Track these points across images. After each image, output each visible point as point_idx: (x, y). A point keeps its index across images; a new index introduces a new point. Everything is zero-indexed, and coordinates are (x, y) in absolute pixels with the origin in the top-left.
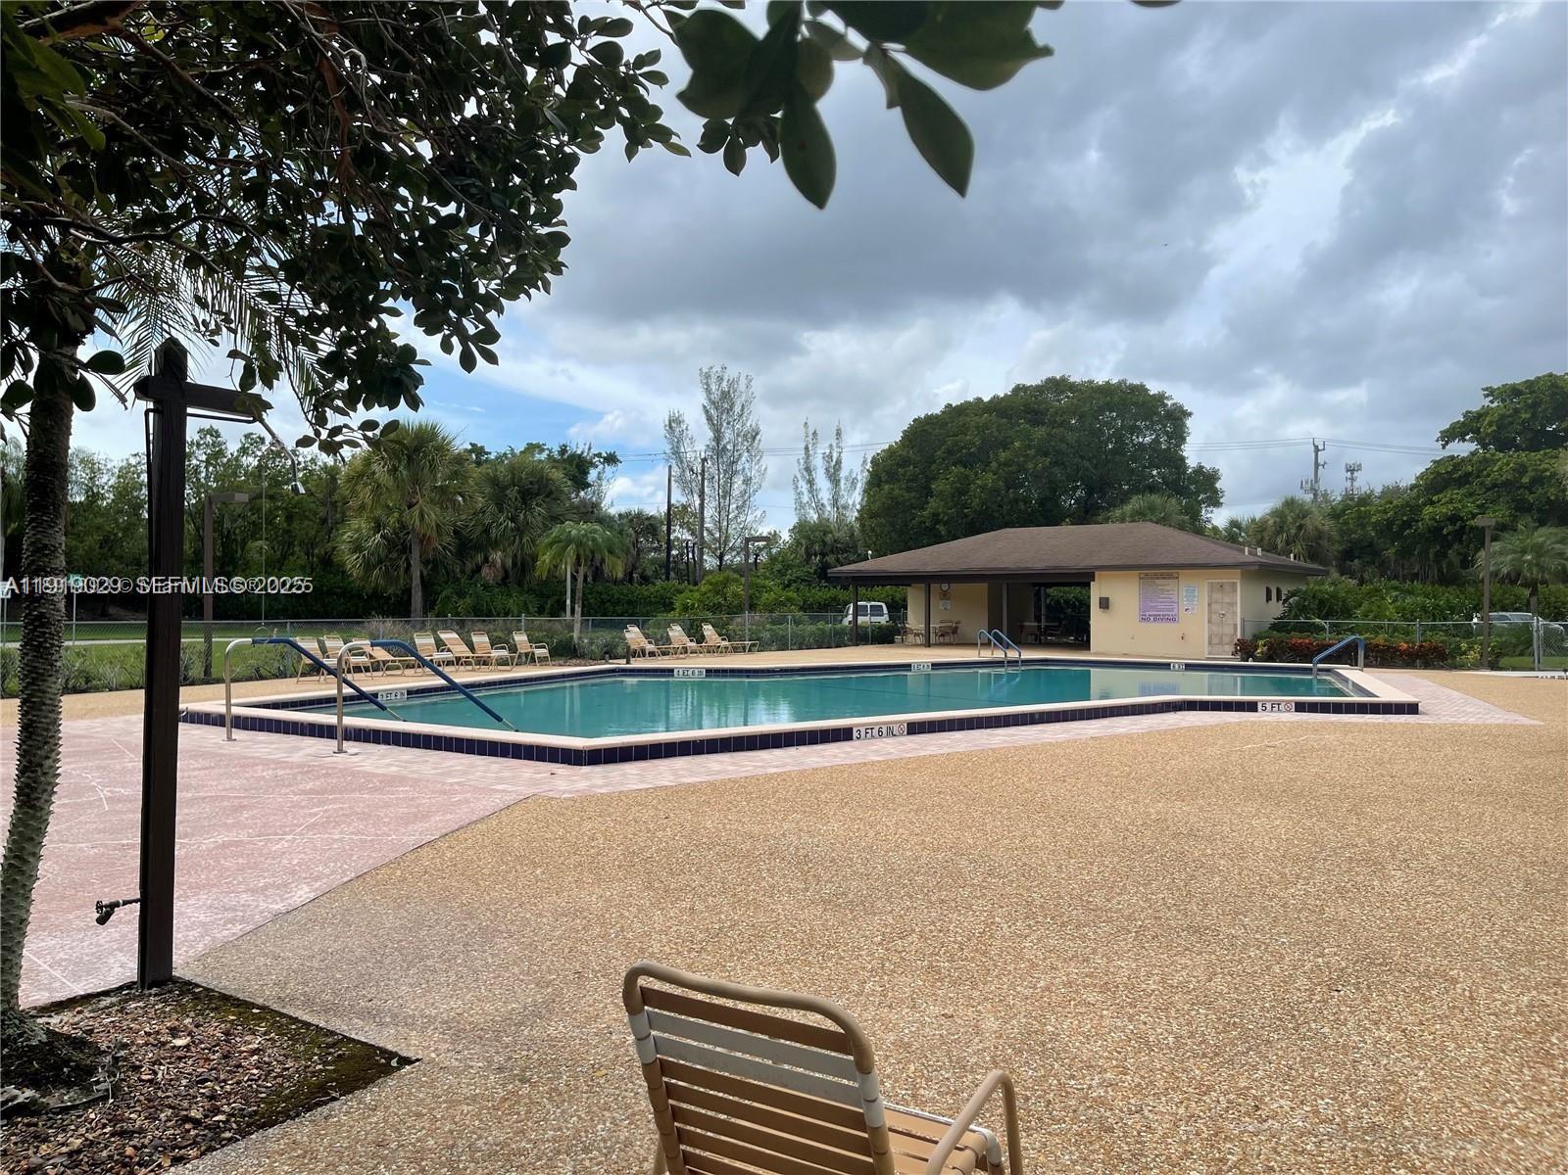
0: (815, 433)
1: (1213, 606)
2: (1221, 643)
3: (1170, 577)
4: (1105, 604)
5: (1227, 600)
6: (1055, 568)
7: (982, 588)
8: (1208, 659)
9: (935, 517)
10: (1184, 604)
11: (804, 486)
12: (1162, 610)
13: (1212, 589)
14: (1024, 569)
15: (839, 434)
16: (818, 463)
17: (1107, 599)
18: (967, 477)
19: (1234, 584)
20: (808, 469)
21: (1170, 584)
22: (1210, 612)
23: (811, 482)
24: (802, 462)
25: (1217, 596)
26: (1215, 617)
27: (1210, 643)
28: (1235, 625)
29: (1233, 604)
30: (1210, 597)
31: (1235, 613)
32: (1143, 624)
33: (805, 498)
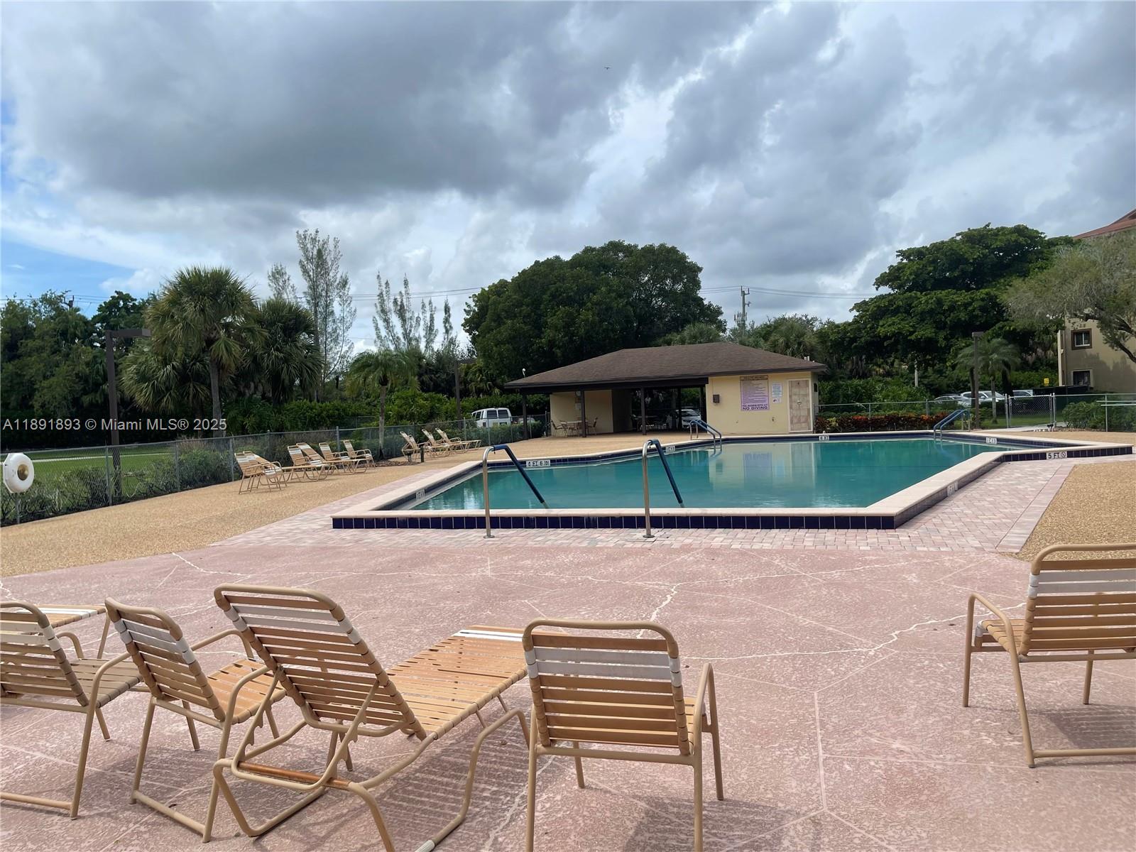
0: (387, 283)
1: (794, 397)
2: (799, 422)
3: (762, 378)
4: (716, 399)
5: (802, 392)
6: (682, 375)
7: (609, 392)
8: (791, 433)
9: (552, 343)
10: (772, 396)
11: (381, 324)
12: (757, 401)
13: (791, 387)
14: (660, 377)
15: (406, 283)
16: (390, 305)
17: (718, 395)
18: (571, 314)
19: (807, 381)
20: (383, 311)
21: (762, 384)
22: (791, 401)
23: (387, 321)
24: (378, 305)
25: (795, 390)
26: (794, 405)
27: (792, 422)
28: (809, 410)
29: (807, 395)
30: (790, 391)
31: (808, 401)
32: (746, 412)
33: (383, 333)
